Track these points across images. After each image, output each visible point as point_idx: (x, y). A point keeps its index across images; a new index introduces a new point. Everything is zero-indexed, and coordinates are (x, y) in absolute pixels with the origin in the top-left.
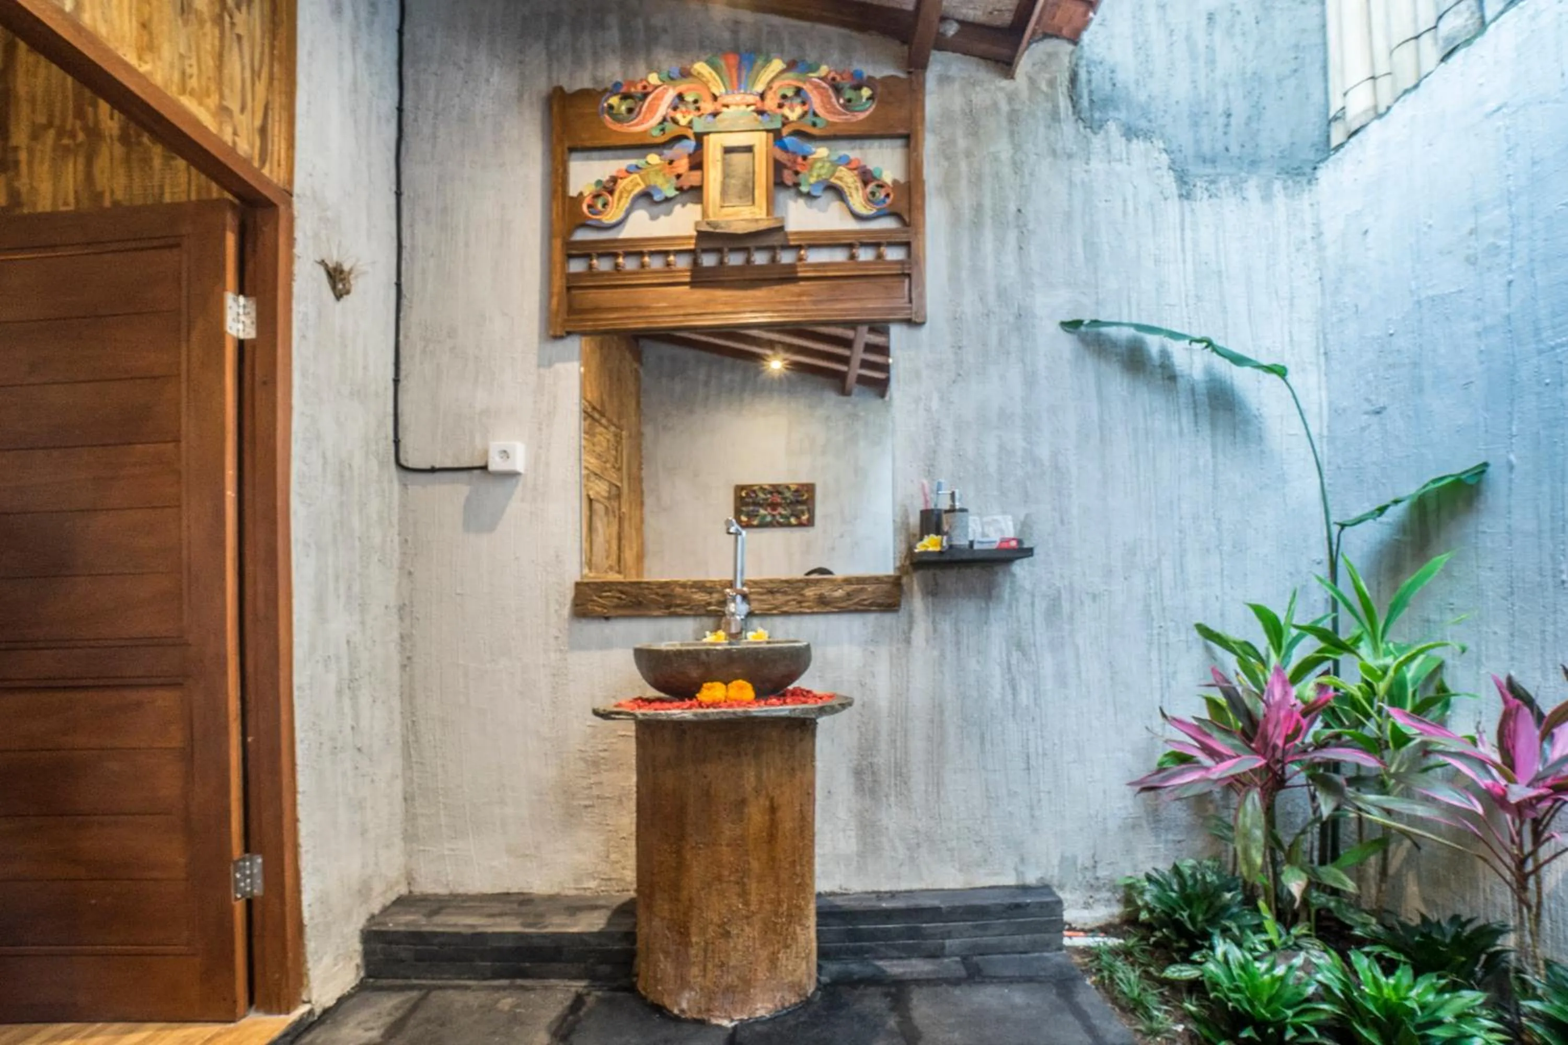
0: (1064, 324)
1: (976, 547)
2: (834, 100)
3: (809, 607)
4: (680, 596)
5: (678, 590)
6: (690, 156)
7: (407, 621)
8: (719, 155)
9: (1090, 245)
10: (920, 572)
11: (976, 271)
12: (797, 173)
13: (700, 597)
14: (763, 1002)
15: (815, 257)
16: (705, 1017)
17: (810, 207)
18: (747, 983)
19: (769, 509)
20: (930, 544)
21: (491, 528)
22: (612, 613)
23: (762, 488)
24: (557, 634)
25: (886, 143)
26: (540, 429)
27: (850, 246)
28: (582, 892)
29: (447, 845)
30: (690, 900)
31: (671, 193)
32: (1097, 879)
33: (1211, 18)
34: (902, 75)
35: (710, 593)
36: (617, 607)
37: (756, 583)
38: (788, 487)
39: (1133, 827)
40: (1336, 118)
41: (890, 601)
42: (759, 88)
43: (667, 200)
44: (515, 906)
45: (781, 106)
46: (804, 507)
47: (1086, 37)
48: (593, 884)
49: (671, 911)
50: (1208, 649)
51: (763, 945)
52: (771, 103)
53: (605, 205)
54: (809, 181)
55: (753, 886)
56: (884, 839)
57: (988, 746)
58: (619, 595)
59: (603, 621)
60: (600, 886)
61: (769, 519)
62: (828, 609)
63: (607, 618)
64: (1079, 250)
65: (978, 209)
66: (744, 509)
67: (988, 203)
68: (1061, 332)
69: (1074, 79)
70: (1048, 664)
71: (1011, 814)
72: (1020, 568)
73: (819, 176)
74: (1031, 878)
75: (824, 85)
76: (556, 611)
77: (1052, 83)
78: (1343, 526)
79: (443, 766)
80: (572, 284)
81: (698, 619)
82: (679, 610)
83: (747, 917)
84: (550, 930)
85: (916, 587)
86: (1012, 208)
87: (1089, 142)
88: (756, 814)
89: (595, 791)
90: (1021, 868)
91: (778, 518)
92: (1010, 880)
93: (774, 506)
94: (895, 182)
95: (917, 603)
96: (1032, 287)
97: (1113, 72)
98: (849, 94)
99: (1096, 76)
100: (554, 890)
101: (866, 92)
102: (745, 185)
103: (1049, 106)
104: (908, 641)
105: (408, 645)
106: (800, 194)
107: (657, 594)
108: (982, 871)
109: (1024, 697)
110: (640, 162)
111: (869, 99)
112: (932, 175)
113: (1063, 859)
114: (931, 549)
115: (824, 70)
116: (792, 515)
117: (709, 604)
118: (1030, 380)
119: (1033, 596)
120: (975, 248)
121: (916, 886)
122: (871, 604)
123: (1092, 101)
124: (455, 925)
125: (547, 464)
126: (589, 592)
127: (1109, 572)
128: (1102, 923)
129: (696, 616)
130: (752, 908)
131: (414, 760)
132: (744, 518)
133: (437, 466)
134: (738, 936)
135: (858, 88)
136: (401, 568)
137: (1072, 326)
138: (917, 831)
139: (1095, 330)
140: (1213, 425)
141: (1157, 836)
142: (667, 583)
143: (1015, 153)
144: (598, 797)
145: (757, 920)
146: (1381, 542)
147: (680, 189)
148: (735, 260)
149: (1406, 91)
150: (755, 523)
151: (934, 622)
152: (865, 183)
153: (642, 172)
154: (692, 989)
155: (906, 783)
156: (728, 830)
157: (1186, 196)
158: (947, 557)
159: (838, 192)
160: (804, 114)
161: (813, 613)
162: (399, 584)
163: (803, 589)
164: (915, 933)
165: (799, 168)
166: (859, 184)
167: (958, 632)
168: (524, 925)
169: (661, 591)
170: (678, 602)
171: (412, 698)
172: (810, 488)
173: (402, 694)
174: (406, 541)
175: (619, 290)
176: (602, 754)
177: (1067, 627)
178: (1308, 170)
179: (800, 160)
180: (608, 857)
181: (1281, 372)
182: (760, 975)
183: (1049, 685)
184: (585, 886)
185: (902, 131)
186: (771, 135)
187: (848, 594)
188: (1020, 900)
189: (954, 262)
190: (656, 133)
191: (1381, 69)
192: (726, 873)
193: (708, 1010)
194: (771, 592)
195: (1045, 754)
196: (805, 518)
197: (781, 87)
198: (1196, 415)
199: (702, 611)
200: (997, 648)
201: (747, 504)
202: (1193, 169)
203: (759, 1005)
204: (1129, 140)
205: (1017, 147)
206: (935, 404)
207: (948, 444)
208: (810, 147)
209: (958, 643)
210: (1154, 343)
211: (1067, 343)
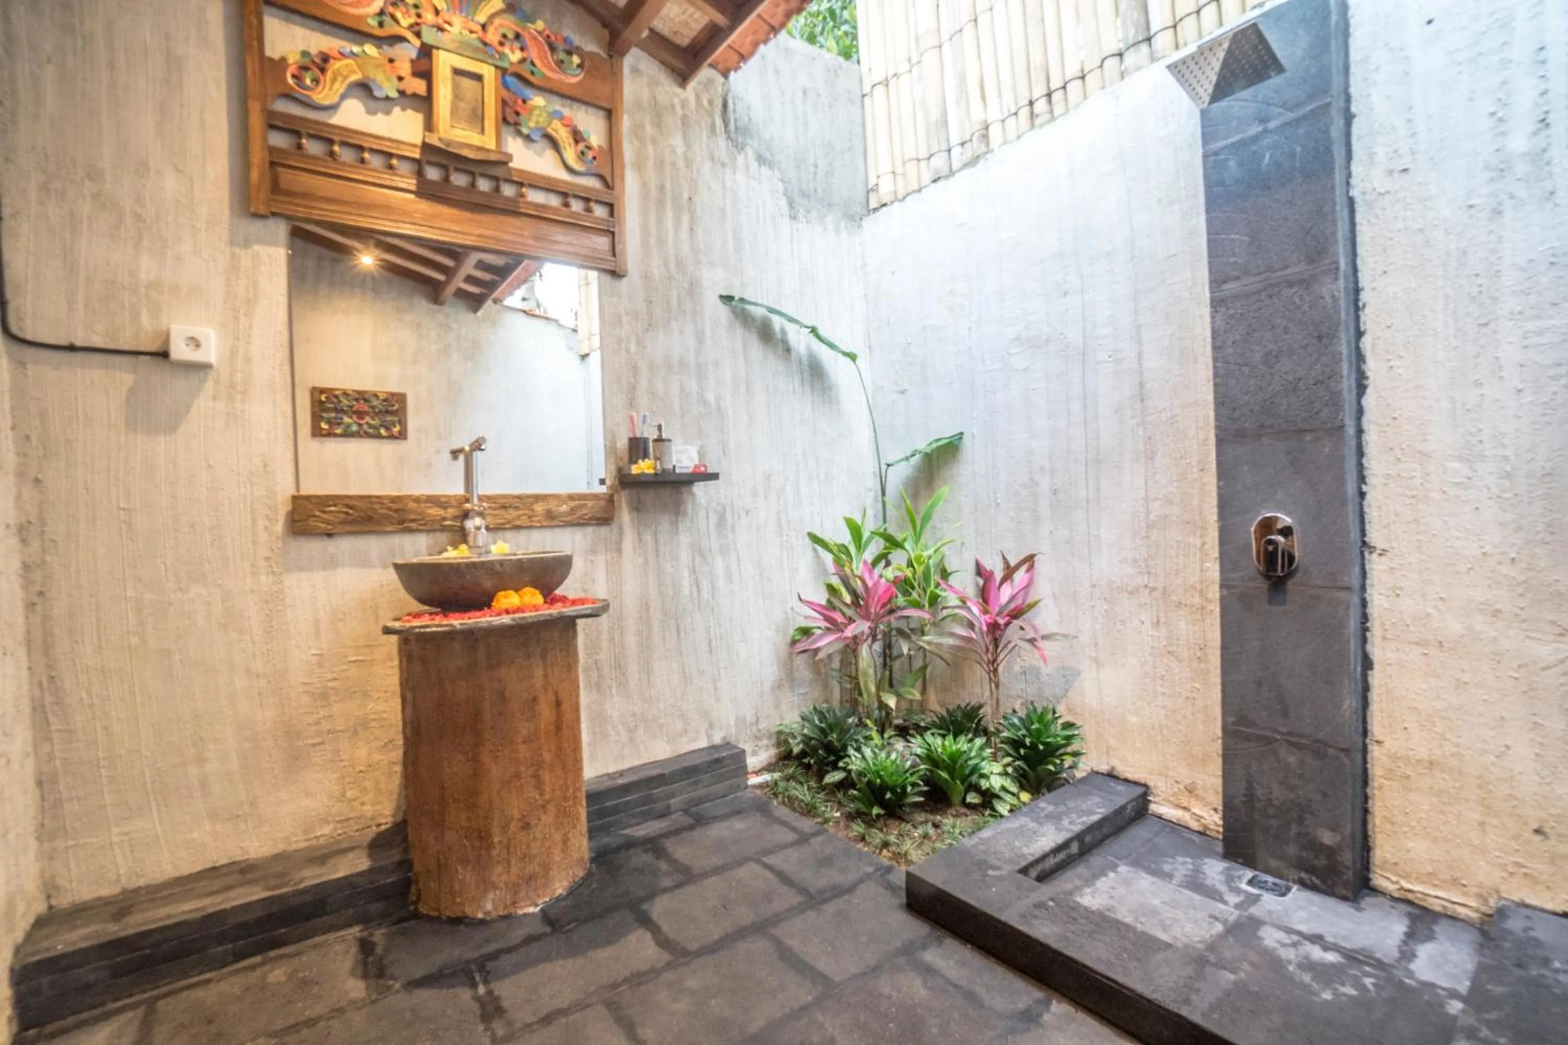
0: (722, 297)
1: (678, 471)
2: (549, 56)
3: (538, 521)
4: (414, 511)
5: (412, 505)
6: (412, 61)
7: (35, 545)
8: (448, 73)
9: (737, 239)
10: (627, 491)
11: (661, 241)
12: (517, 114)
13: (434, 511)
14: (560, 881)
15: (535, 197)
16: (512, 911)
17: (528, 148)
18: (546, 867)
19: (355, 417)
20: (644, 467)
21: (172, 429)
22: (340, 528)
23: (345, 394)
24: (269, 554)
25: (591, 110)
26: (236, 318)
27: (565, 195)
28: (314, 842)
29: (115, 830)
30: (490, 802)
31: (394, 94)
32: (759, 731)
33: (805, 92)
34: (604, 55)
35: (445, 508)
36: (344, 522)
37: (489, 498)
38: (376, 396)
39: (779, 687)
40: (872, 190)
41: (606, 515)
42: (482, 18)
43: (387, 98)
44: (237, 876)
45: (501, 44)
46: (396, 419)
47: (732, 75)
48: (326, 830)
49: (469, 819)
50: (815, 550)
51: (557, 829)
52: (493, 37)
53: (316, 81)
54: (530, 124)
55: (547, 777)
56: (609, 727)
57: (683, 635)
58: (345, 510)
59: (326, 538)
60: (335, 829)
61: (355, 428)
62: (554, 523)
63: (330, 535)
64: (730, 239)
65: (662, 188)
66: (324, 415)
67: (668, 185)
68: (719, 302)
69: (725, 105)
70: (720, 566)
71: (701, 688)
72: (699, 489)
73: (537, 122)
74: (717, 739)
75: (540, 38)
76: (266, 528)
77: (711, 102)
78: (889, 465)
79: (105, 728)
80: (276, 160)
81: (431, 535)
82: (414, 525)
83: (544, 807)
84: (307, 883)
85: (624, 504)
86: (686, 196)
87: (735, 158)
88: (545, 710)
89: (325, 726)
90: (710, 732)
91: (365, 427)
92: (702, 743)
93: (360, 414)
94: (600, 147)
95: (625, 516)
96: (699, 262)
97: (749, 108)
98: (562, 56)
99: (738, 108)
100: (280, 848)
101: (576, 60)
102: (474, 111)
103: (709, 120)
104: (619, 550)
105: (37, 575)
106: (519, 133)
107: (389, 509)
108: (684, 740)
109: (705, 594)
110: (356, 49)
111: (579, 66)
112: (628, 151)
113: (737, 719)
114: (646, 471)
115: (540, 25)
116: (381, 426)
117: (444, 519)
118: (700, 338)
119: (707, 512)
120: (660, 221)
121: (636, 763)
122: (590, 519)
123: (737, 128)
124: (169, 916)
125: (248, 360)
126: (310, 507)
127: (755, 493)
128: (764, 764)
129: (428, 531)
130: (547, 797)
131: (54, 728)
132: (324, 426)
133: (79, 343)
134: (536, 825)
135: (569, 53)
136: (21, 474)
137: (727, 299)
138: (634, 715)
139: (742, 305)
140: (812, 389)
141: (793, 691)
142: (399, 497)
143: (687, 150)
144: (329, 731)
145: (551, 808)
146: (907, 478)
147: (402, 93)
148: (459, 180)
149: (914, 191)
150: (339, 431)
151: (639, 534)
152: (577, 142)
153: (359, 61)
154: (495, 888)
155: (624, 674)
156: (524, 729)
157: (794, 218)
158: (660, 479)
159: (554, 144)
160: (523, 61)
161: (542, 527)
162: (19, 497)
163: (532, 504)
164: (648, 800)
165: (519, 109)
166: (571, 141)
167: (656, 542)
168: (267, 889)
169: (393, 506)
170: (412, 517)
171: (47, 647)
172: (401, 398)
173: (29, 642)
174: (28, 438)
175: (334, 180)
176: (330, 684)
177: (730, 536)
178: (857, 219)
179: (520, 102)
180: (344, 796)
181: (852, 357)
182: (557, 858)
183: (721, 582)
184: (318, 834)
185: (607, 105)
186: (499, 72)
187: (572, 509)
188: (717, 756)
189: (645, 230)
190: (373, 22)
191: (899, 170)
192: (523, 769)
193: (514, 903)
194: (504, 507)
195: (721, 638)
196: (396, 429)
197: (501, 25)
198: (802, 380)
199: (437, 526)
200: (684, 555)
201: (328, 410)
202: (798, 199)
203: (558, 885)
204: (760, 165)
205: (688, 146)
206: (633, 348)
207: (644, 383)
208: (528, 92)
209: (657, 550)
210: (777, 322)
211: (723, 311)
